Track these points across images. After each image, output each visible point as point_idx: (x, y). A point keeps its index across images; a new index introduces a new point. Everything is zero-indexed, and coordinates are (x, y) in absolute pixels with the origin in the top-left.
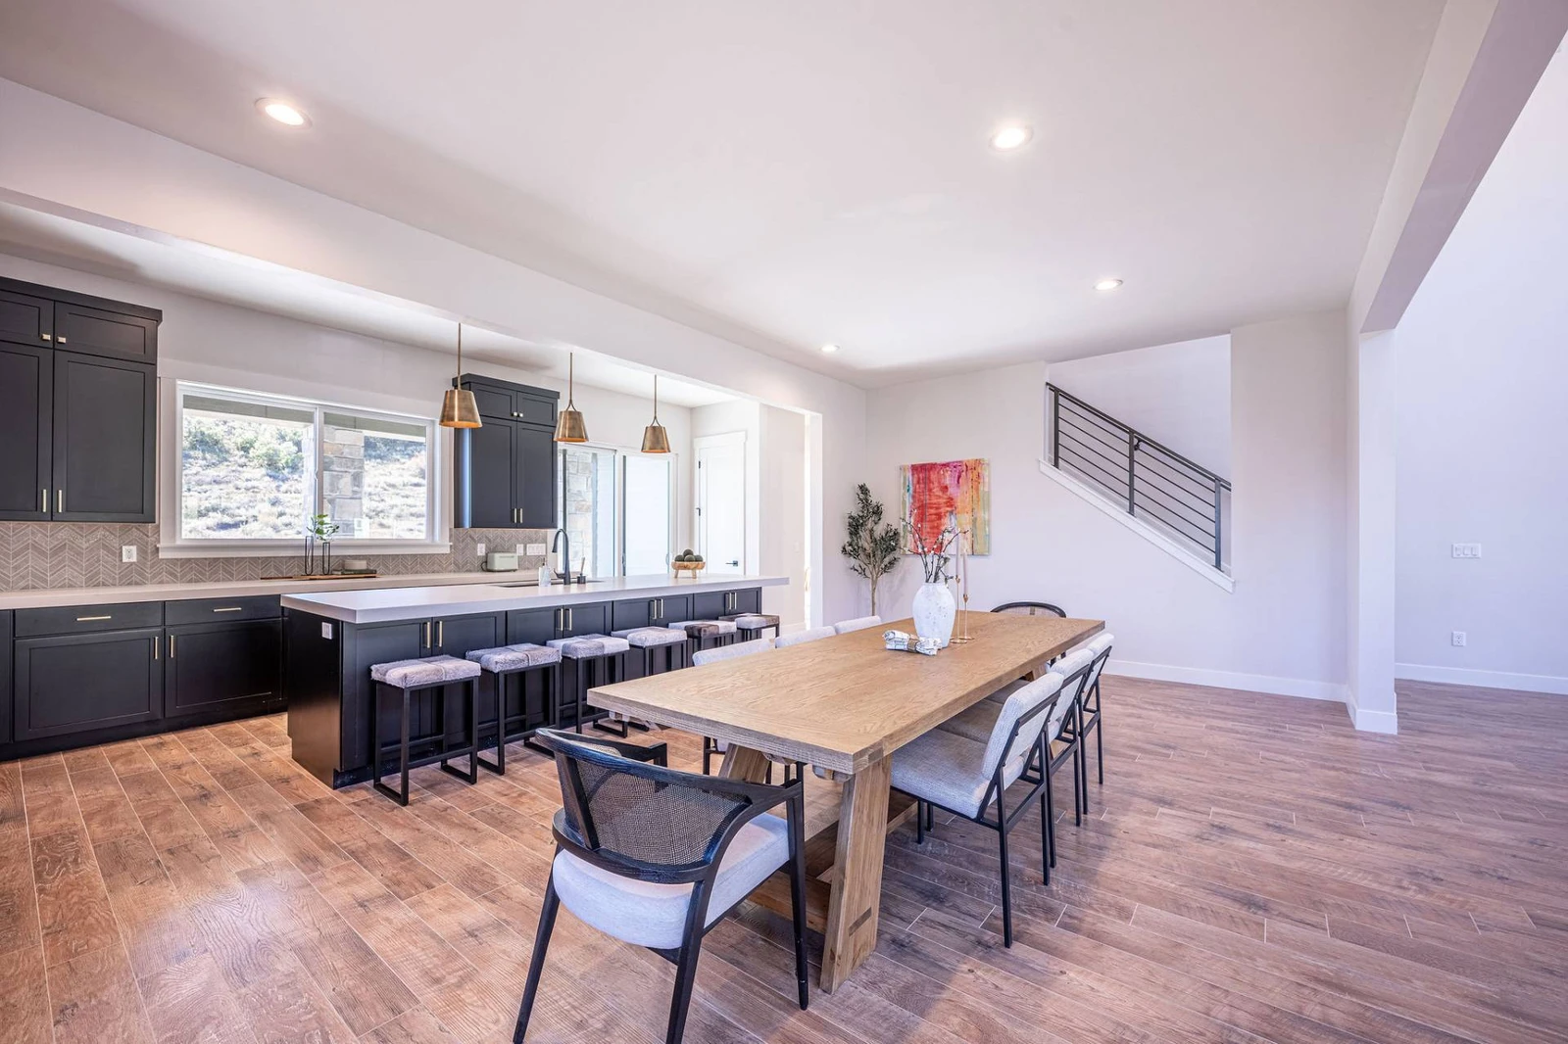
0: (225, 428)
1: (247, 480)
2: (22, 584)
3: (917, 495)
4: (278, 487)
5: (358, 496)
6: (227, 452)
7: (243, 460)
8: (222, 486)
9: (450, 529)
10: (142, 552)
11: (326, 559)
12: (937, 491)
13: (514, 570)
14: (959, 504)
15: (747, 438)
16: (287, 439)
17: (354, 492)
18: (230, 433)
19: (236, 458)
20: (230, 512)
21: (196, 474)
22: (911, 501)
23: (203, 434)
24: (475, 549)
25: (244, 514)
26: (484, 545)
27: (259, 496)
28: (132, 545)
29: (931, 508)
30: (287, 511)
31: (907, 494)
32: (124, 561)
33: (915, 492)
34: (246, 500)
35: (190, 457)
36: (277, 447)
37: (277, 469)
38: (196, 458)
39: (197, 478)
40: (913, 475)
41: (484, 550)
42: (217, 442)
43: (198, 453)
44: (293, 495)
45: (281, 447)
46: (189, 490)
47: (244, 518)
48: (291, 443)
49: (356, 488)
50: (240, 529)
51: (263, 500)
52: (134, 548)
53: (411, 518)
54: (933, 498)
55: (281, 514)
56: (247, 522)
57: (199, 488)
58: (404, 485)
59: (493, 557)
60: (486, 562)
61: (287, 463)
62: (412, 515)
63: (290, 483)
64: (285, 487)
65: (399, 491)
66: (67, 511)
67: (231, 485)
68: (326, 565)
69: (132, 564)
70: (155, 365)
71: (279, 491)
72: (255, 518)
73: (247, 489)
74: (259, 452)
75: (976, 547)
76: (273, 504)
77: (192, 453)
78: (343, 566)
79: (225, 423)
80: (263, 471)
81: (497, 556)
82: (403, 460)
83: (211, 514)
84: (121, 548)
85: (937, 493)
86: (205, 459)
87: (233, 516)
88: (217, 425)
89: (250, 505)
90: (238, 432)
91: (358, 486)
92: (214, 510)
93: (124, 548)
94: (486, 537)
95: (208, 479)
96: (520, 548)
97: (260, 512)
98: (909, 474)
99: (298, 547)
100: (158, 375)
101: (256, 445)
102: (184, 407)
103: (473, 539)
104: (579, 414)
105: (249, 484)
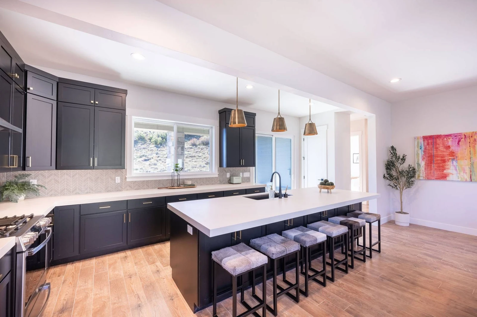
0: (146, 134)
1: (151, 148)
2: (86, 191)
3: (427, 151)
4: (158, 149)
5: (183, 154)
6: (146, 141)
7: (150, 142)
8: (145, 150)
9: (218, 168)
10: (121, 179)
11: (179, 180)
12: (441, 148)
13: (240, 183)
14: (459, 155)
15: (327, 128)
16: (160, 136)
17: (182, 153)
18: (147, 135)
19: (148, 142)
20: (147, 156)
21: (139, 147)
22: (423, 153)
23: (141, 136)
24: (226, 175)
25: (150, 157)
26: (229, 173)
27: (153, 152)
28: (119, 176)
29: (437, 157)
30: (160, 156)
31: (420, 150)
32: (116, 182)
33: (425, 149)
34: (150, 153)
35: (138, 142)
36: (157, 139)
37: (157, 145)
38: (140, 143)
39: (140, 147)
40: (424, 141)
41: (229, 176)
42: (144, 138)
43: (140, 141)
44: (161, 152)
45: (158, 139)
46: (138, 151)
47: (150, 158)
48: (161, 138)
49: (182, 152)
50: (149, 161)
51: (154, 153)
52: (119, 178)
53: (190, 158)
54: (439, 152)
55: (158, 157)
56: (151, 159)
57: (140, 150)
58: (188, 148)
59: (233, 179)
60: (230, 180)
61: (160, 143)
62: (190, 157)
63: (160, 148)
64: (159, 149)
65: (187, 150)
66: (98, 165)
67: (147, 149)
68: (178, 183)
69: (118, 183)
70: (125, 110)
71: (158, 151)
72: (152, 158)
73: (151, 150)
74: (153, 140)
75: (473, 177)
76: (157, 154)
77: (138, 141)
78: (184, 183)
79: (146, 133)
80: (154, 145)
81: (234, 178)
82: (187, 141)
83: (143, 157)
84: (115, 178)
85: (441, 150)
86: (141, 143)
87: (147, 157)
88: (144, 134)
89: (151, 154)
90: (149, 135)
91: (183, 151)
92: (143, 156)
93: (116, 177)
94: (230, 170)
95: (142, 148)
96: (241, 174)
97: (153, 156)
98: (422, 141)
99: (169, 176)
100: (126, 114)
101: (153, 139)
102: (135, 127)
103: (226, 171)
104: (283, 118)
105: (151, 149)
